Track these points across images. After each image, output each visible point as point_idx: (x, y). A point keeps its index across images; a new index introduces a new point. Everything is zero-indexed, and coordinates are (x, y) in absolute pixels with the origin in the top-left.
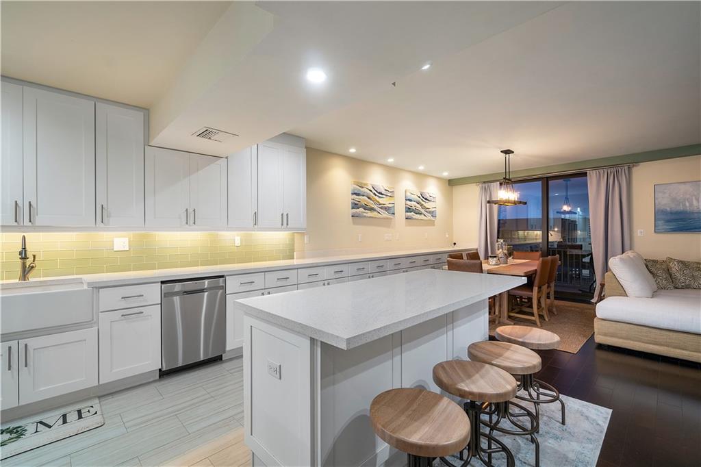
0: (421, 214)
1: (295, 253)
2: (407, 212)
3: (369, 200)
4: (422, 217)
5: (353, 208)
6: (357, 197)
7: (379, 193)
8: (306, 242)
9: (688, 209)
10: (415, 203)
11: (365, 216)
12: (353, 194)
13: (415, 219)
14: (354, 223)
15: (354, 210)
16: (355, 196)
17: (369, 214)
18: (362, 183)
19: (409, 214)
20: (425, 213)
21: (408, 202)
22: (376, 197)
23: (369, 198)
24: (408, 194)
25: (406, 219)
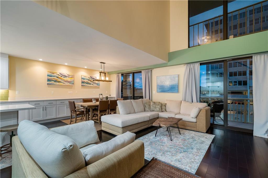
0: (91, 84)
1: (9, 98)
2: (82, 83)
3: (58, 79)
4: (91, 85)
5: (48, 81)
6: (50, 77)
7: (64, 76)
8: (16, 93)
9: (164, 85)
10: (87, 80)
11: (55, 84)
12: (48, 76)
13: (87, 86)
14: (48, 87)
15: (48, 82)
16: (49, 77)
17: (58, 83)
18: (54, 72)
19: (83, 84)
20: (93, 84)
21: (82, 80)
22: (62, 78)
23: (58, 78)
24: (82, 77)
25: (82, 86)
